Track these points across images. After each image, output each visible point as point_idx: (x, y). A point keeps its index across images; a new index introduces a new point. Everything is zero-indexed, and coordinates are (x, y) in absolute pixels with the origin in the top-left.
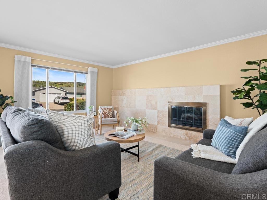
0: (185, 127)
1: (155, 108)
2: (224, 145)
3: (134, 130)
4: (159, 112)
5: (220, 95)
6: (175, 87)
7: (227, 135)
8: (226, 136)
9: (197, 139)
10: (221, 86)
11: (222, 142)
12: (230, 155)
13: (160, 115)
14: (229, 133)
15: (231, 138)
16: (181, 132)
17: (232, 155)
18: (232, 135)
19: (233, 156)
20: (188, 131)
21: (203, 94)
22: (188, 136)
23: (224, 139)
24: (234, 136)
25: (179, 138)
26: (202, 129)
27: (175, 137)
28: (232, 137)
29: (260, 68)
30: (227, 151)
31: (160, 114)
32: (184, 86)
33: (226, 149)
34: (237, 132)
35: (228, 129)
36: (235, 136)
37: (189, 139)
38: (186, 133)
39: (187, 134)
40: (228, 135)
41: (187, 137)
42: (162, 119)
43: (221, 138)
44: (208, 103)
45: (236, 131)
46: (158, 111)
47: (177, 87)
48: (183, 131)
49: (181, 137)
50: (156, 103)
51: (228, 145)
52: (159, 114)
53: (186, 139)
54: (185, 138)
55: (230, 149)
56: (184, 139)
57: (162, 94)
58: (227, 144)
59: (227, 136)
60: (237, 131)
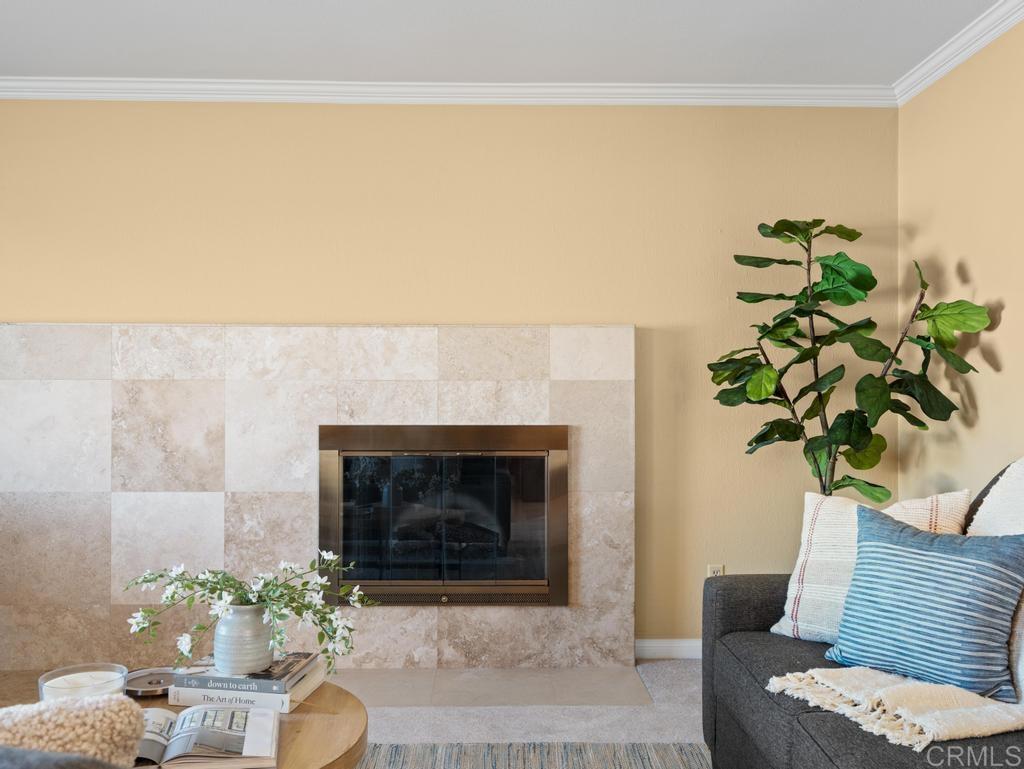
0: (442, 590)
1: (206, 479)
2: (960, 645)
3: (254, 676)
4: (237, 506)
5: (636, 380)
6: (369, 325)
7: (964, 588)
8: (963, 595)
9: (513, 649)
10: (637, 330)
11: (944, 631)
12: (989, 691)
13: (245, 530)
14: (974, 577)
15: (988, 598)
16: (409, 627)
17: (999, 685)
18: (991, 586)
19: (1004, 688)
20: (459, 612)
21: (548, 375)
22: (456, 646)
23: (952, 613)
24: (997, 588)
25: (399, 665)
26: (545, 582)
27: (371, 665)
28: (992, 596)
29: (809, 255)
30: (977, 673)
31: (246, 517)
32: (435, 325)
33: (972, 662)
34: (1006, 566)
35: (957, 558)
36: (1003, 587)
37: (463, 659)
38: (445, 625)
39: (450, 634)
40: (971, 587)
41: (449, 653)
42: (267, 558)
43: (937, 609)
44: (578, 429)
45: (1002, 564)
46: (233, 498)
47: (383, 325)
48: (427, 618)
49: (410, 661)
50: (216, 438)
51: (980, 638)
52: (242, 520)
53: (447, 662)
54: (439, 662)
55: (989, 658)
56: (434, 664)
57: (265, 372)
58: (973, 633)
59: (967, 593)
60: (1007, 561)
